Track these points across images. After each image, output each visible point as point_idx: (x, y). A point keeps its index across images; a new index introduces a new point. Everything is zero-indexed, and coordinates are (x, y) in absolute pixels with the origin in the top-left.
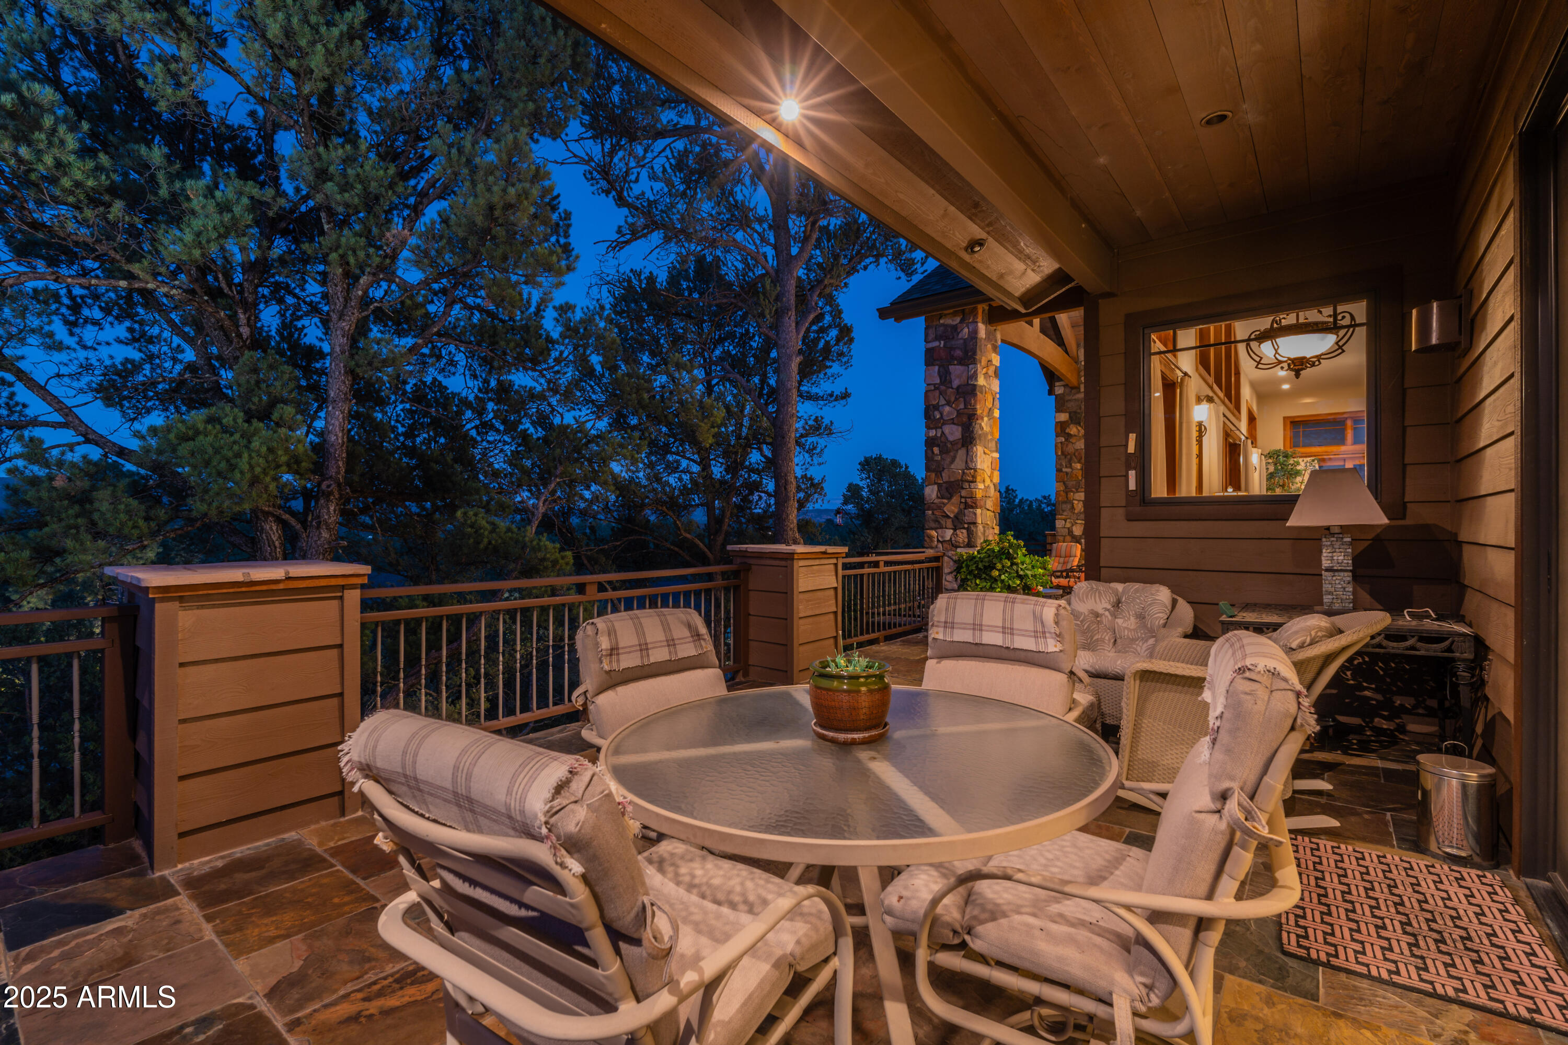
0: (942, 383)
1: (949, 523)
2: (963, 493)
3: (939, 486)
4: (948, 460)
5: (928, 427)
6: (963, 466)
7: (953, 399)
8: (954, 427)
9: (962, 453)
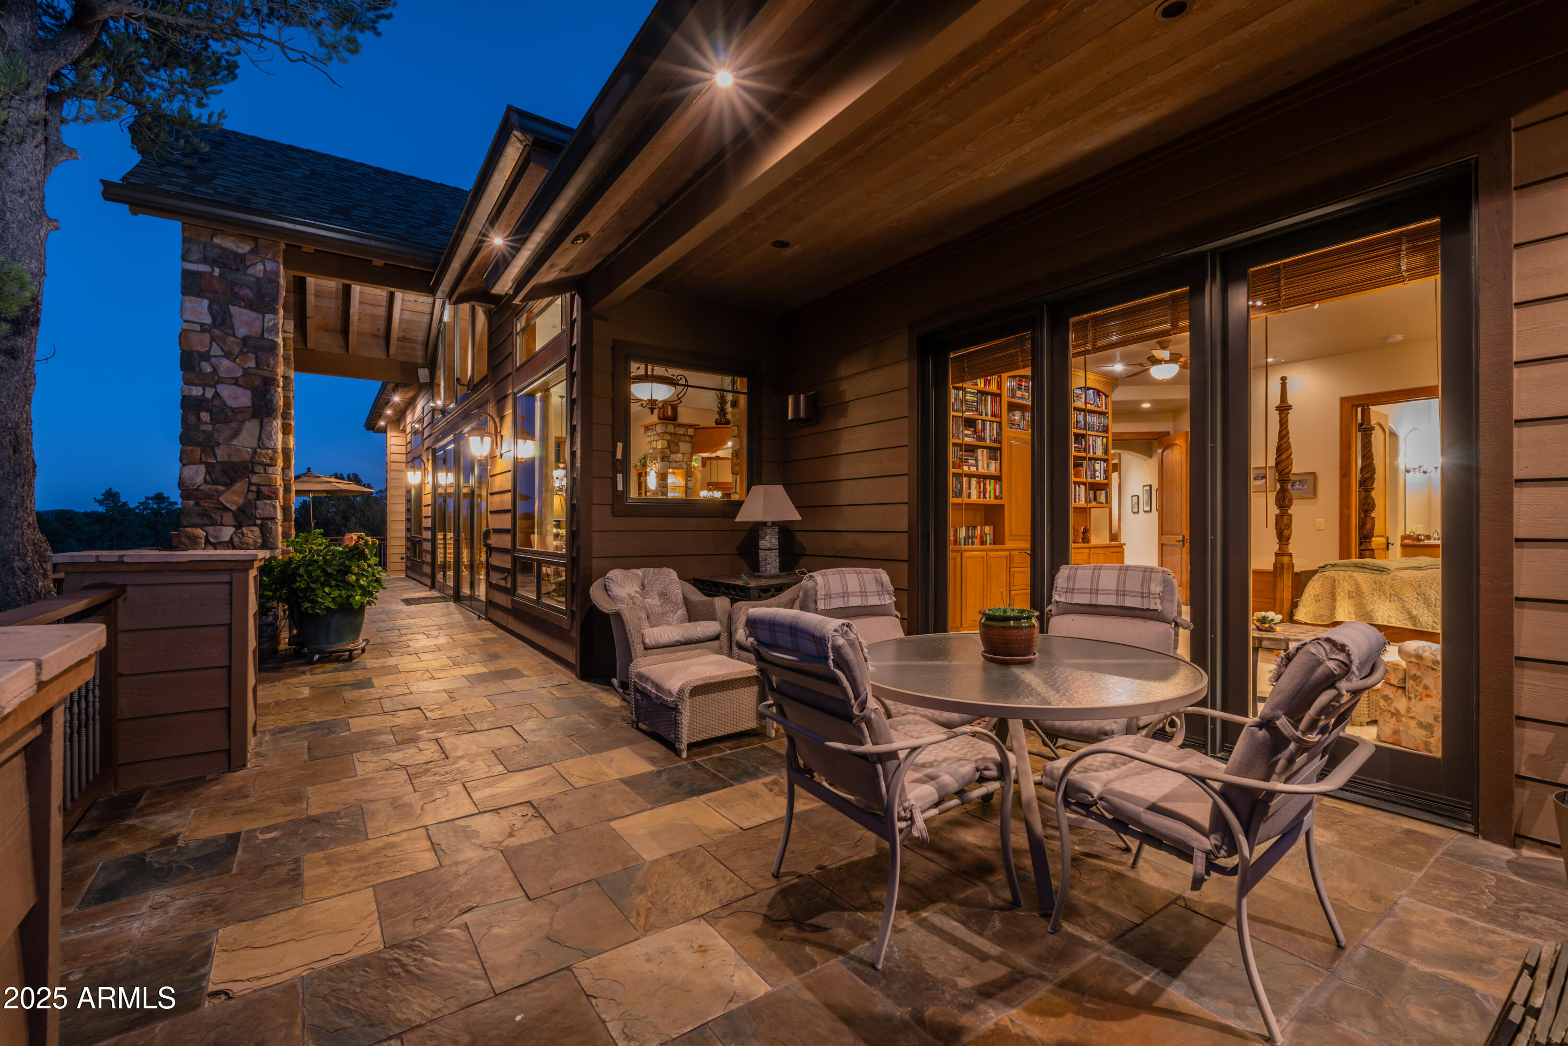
0: (214, 324)
1: (228, 518)
2: (255, 479)
3: (209, 468)
4: (227, 433)
5: (187, 382)
6: (254, 444)
7: (236, 351)
8: (239, 391)
9: (251, 427)
